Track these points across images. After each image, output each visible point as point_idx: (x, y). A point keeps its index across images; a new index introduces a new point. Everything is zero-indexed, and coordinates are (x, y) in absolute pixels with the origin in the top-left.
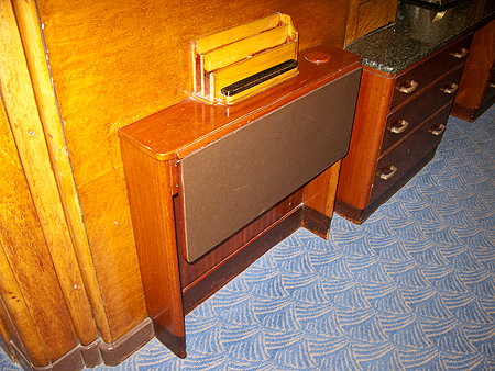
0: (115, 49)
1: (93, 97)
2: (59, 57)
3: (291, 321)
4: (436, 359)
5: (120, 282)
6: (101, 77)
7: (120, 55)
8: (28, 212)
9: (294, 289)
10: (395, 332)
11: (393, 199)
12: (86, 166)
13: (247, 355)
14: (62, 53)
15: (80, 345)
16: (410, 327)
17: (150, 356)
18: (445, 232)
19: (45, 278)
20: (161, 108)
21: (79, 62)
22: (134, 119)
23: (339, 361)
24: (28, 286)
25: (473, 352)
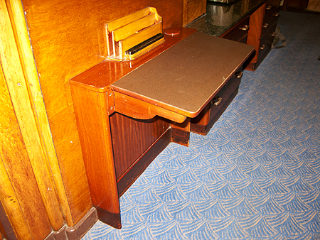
0: (65, 28)
1: (54, 59)
2: (35, 33)
3: (180, 195)
4: (270, 199)
5: (76, 183)
6: (59, 46)
7: (68, 32)
8: (18, 139)
9: (177, 177)
10: (243, 190)
11: (221, 118)
12: (53, 103)
13: (159, 219)
14: (37, 30)
15: (53, 232)
16: (251, 185)
17: (98, 232)
18: (255, 132)
19: (30, 185)
20: (91, 66)
21: (46, 36)
22: (78, 73)
23: (215, 212)
24: (20, 191)
25: (289, 192)
